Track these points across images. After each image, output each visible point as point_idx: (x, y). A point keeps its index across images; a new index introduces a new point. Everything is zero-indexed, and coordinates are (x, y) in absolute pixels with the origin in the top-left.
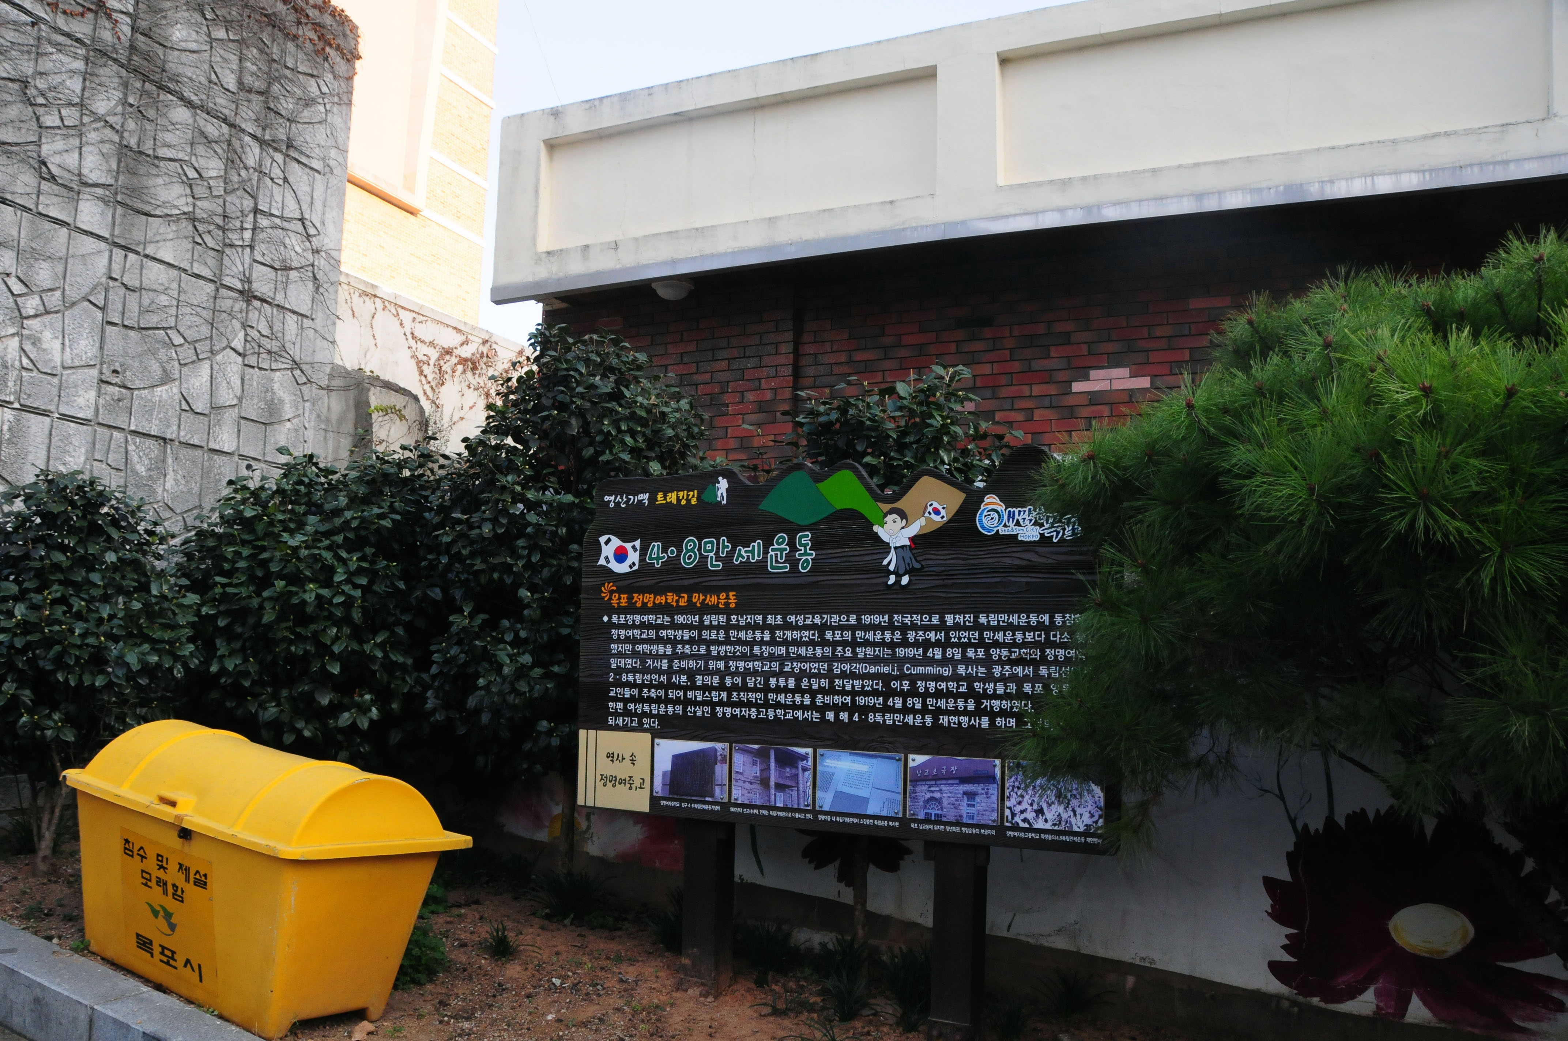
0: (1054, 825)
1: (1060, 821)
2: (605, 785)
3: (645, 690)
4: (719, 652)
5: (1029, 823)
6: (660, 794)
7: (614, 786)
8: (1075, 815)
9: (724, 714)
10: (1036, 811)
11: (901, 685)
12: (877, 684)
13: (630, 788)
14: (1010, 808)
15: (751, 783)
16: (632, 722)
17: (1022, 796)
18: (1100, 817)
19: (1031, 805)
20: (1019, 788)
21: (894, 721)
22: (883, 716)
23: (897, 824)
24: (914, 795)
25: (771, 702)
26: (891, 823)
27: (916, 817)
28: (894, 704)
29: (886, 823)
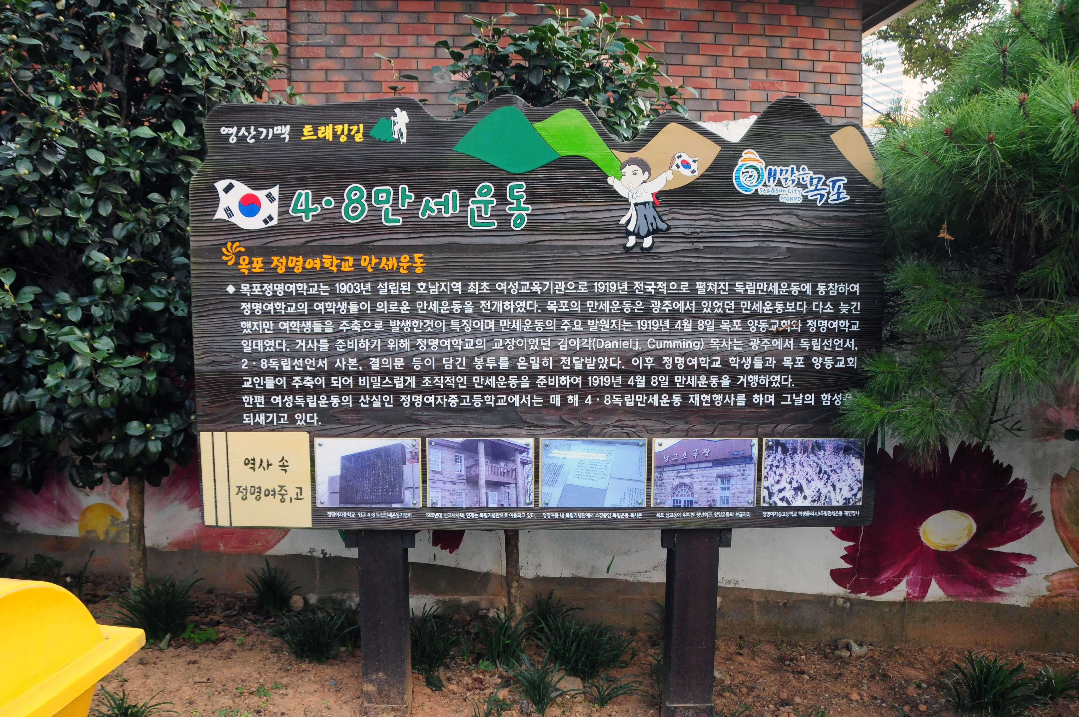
0: (814, 501)
1: (819, 497)
2: (244, 499)
3: (297, 379)
4: (401, 329)
5: (787, 501)
6: (327, 505)
7: (258, 499)
8: (835, 490)
9: (412, 404)
10: (795, 489)
11: (644, 362)
12: (615, 362)
13: (283, 500)
14: (767, 488)
15: (454, 483)
16: (279, 418)
17: (781, 475)
18: (859, 489)
19: (790, 483)
20: (777, 467)
21: (636, 402)
22: (623, 397)
23: (640, 514)
24: (660, 482)
25: (476, 386)
26: (632, 515)
27: (663, 506)
28: (636, 383)
29: (627, 515)
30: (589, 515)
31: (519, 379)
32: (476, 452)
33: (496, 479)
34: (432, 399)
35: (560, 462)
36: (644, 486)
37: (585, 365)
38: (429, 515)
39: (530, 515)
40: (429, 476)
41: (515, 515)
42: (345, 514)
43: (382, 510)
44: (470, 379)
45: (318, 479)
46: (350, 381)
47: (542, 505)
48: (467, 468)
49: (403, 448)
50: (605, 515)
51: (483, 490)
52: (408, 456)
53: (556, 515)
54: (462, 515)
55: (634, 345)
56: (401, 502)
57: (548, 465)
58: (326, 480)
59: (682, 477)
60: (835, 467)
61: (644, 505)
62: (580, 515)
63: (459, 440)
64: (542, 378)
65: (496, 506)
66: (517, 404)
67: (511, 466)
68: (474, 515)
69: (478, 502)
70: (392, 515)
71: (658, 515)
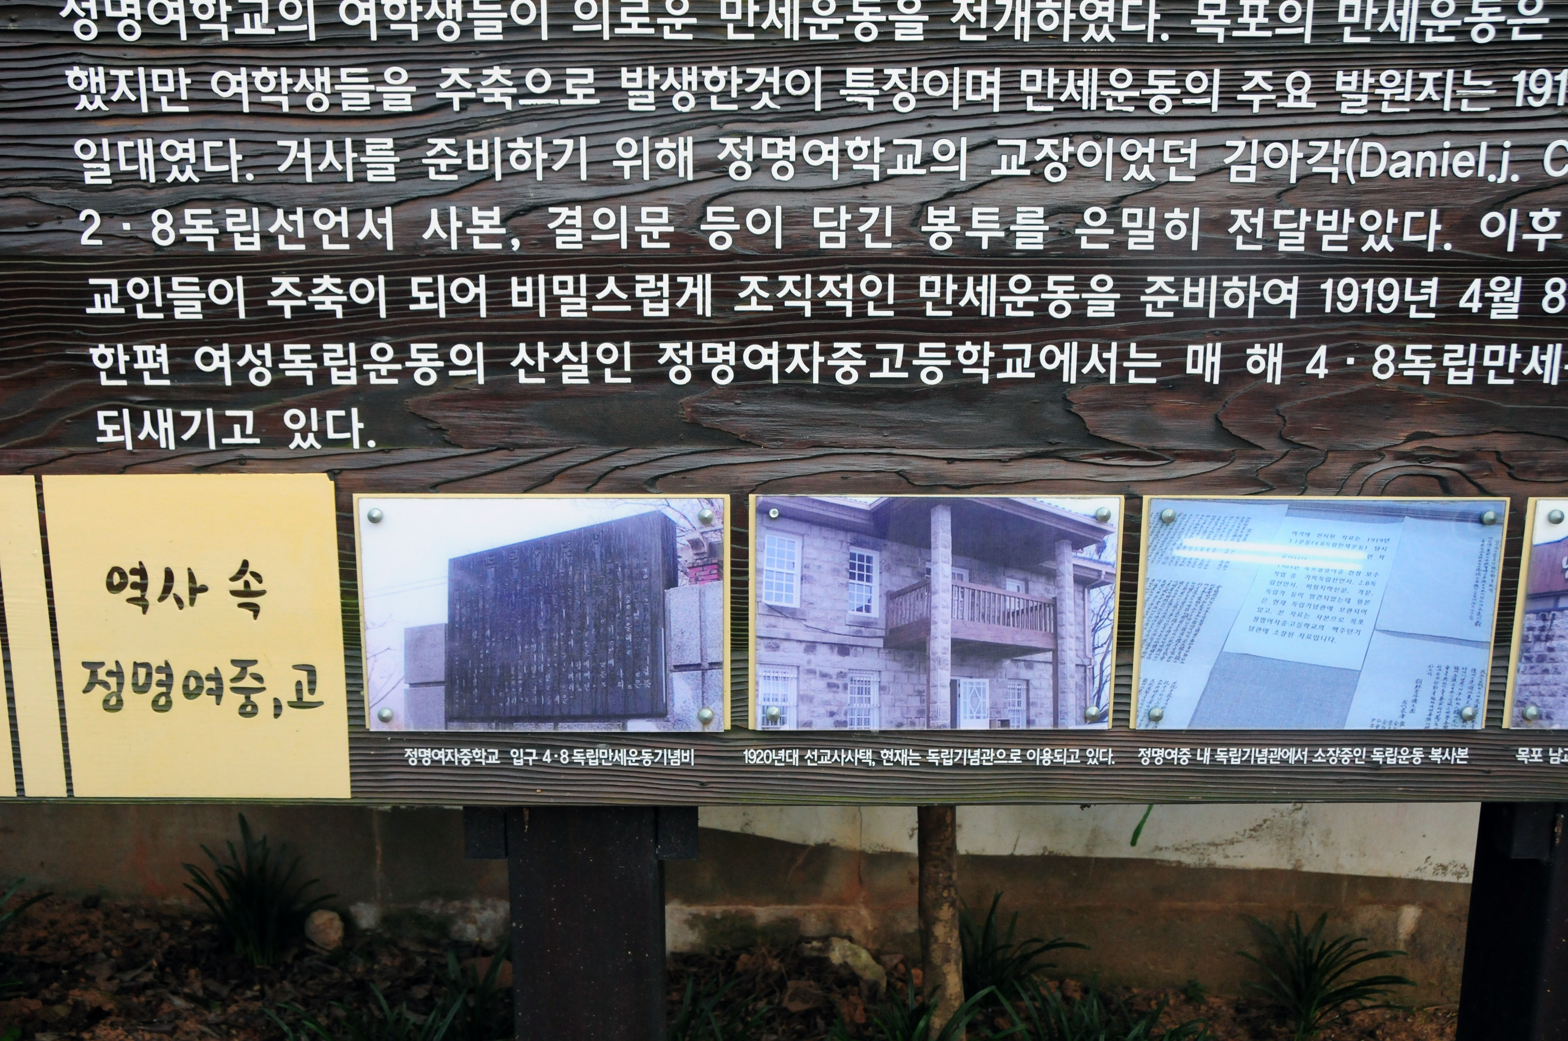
2: (113, 705)
3: (286, 283)
4: (663, 99)
6: (401, 725)
7: (162, 705)
9: (702, 373)
11: (1525, 225)
12: (1420, 226)
13: (248, 710)
15: (843, 650)
16: (224, 427)
21: (1481, 371)
22: (1437, 354)
23: (1463, 753)
24: (1539, 648)
25: (930, 312)
26: (1436, 755)
27: (1545, 725)
28: (1487, 303)
29: (1418, 755)
30: (1292, 755)
31: (1082, 286)
32: (924, 542)
33: (986, 633)
34: (769, 358)
35: (1208, 577)
36: (1484, 659)
37: (1313, 237)
38: (753, 756)
39: (1097, 755)
40: (756, 625)
41: (1046, 757)
42: (465, 756)
43: (591, 740)
44: (907, 285)
45: (371, 639)
46: (479, 290)
47: (1137, 721)
48: (892, 597)
49: (668, 529)
50: (1346, 755)
51: (943, 675)
52: (686, 557)
53: (1182, 755)
54: (866, 755)
55: (1494, 164)
56: (659, 712)
57: (1169, 588)
58: (398, 641)
61: (1479, 724)
62: (1263, 756)
63: (866, 501)
64: (1160, 281)
65: (983, 725)
66: (1070, 376)
67: (1040, 590)
68: (906, 757)
69: (925, 712)
70: (624, 757)
71: (1523, 755)
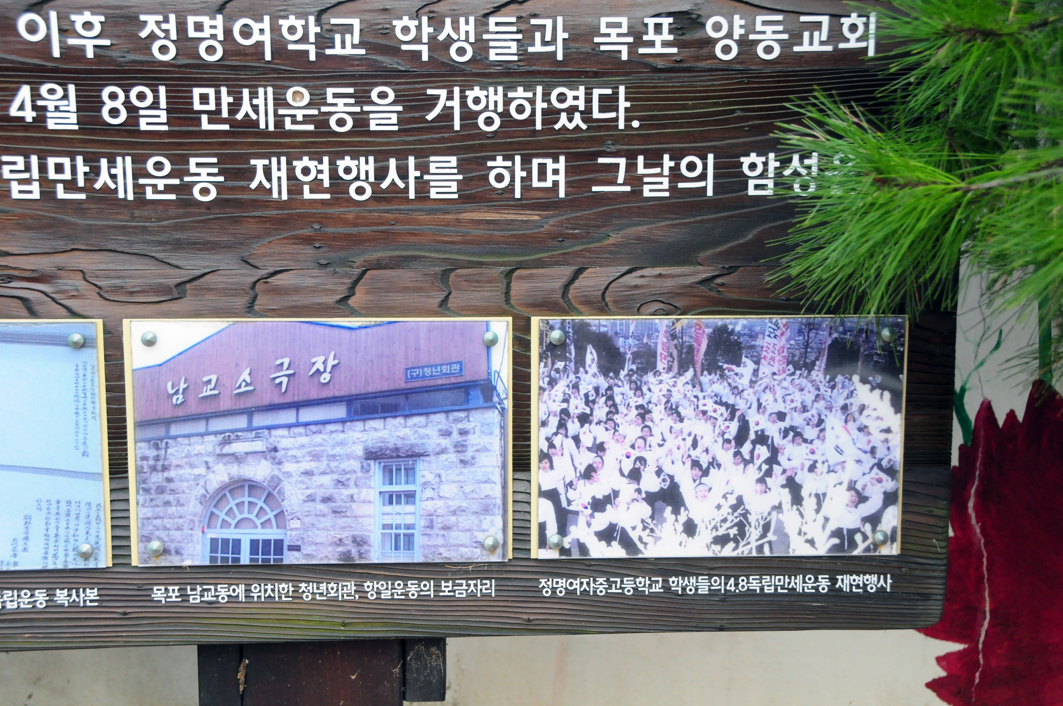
0: (722, 540)
1: (741, 527)
5: (627, 542)
8: (797, 500)
10: (651, 499)
11: (67, 30)
14: (552, 495)
17: (599, 448)
18: (889, 499)
19: (635, 475)
20: (584, 419)
21: (47, 185)
23: (92, 594)
24: (157, 478)
26: (61, 596)
27: (175, 561)
28: (41, 111)
29: (41, 597)
36: (100, 492)
59: (237, 458)
60: (797, 420)
61: (105, 561)
71: (158, 594)
